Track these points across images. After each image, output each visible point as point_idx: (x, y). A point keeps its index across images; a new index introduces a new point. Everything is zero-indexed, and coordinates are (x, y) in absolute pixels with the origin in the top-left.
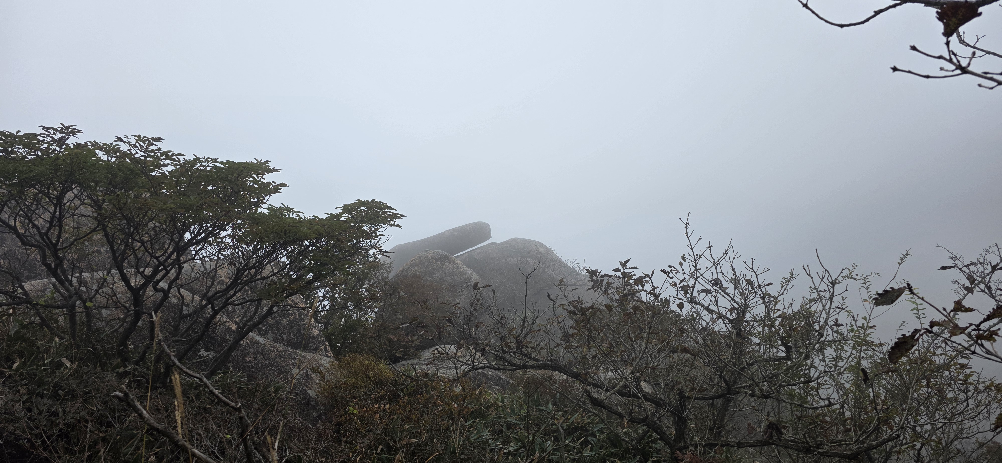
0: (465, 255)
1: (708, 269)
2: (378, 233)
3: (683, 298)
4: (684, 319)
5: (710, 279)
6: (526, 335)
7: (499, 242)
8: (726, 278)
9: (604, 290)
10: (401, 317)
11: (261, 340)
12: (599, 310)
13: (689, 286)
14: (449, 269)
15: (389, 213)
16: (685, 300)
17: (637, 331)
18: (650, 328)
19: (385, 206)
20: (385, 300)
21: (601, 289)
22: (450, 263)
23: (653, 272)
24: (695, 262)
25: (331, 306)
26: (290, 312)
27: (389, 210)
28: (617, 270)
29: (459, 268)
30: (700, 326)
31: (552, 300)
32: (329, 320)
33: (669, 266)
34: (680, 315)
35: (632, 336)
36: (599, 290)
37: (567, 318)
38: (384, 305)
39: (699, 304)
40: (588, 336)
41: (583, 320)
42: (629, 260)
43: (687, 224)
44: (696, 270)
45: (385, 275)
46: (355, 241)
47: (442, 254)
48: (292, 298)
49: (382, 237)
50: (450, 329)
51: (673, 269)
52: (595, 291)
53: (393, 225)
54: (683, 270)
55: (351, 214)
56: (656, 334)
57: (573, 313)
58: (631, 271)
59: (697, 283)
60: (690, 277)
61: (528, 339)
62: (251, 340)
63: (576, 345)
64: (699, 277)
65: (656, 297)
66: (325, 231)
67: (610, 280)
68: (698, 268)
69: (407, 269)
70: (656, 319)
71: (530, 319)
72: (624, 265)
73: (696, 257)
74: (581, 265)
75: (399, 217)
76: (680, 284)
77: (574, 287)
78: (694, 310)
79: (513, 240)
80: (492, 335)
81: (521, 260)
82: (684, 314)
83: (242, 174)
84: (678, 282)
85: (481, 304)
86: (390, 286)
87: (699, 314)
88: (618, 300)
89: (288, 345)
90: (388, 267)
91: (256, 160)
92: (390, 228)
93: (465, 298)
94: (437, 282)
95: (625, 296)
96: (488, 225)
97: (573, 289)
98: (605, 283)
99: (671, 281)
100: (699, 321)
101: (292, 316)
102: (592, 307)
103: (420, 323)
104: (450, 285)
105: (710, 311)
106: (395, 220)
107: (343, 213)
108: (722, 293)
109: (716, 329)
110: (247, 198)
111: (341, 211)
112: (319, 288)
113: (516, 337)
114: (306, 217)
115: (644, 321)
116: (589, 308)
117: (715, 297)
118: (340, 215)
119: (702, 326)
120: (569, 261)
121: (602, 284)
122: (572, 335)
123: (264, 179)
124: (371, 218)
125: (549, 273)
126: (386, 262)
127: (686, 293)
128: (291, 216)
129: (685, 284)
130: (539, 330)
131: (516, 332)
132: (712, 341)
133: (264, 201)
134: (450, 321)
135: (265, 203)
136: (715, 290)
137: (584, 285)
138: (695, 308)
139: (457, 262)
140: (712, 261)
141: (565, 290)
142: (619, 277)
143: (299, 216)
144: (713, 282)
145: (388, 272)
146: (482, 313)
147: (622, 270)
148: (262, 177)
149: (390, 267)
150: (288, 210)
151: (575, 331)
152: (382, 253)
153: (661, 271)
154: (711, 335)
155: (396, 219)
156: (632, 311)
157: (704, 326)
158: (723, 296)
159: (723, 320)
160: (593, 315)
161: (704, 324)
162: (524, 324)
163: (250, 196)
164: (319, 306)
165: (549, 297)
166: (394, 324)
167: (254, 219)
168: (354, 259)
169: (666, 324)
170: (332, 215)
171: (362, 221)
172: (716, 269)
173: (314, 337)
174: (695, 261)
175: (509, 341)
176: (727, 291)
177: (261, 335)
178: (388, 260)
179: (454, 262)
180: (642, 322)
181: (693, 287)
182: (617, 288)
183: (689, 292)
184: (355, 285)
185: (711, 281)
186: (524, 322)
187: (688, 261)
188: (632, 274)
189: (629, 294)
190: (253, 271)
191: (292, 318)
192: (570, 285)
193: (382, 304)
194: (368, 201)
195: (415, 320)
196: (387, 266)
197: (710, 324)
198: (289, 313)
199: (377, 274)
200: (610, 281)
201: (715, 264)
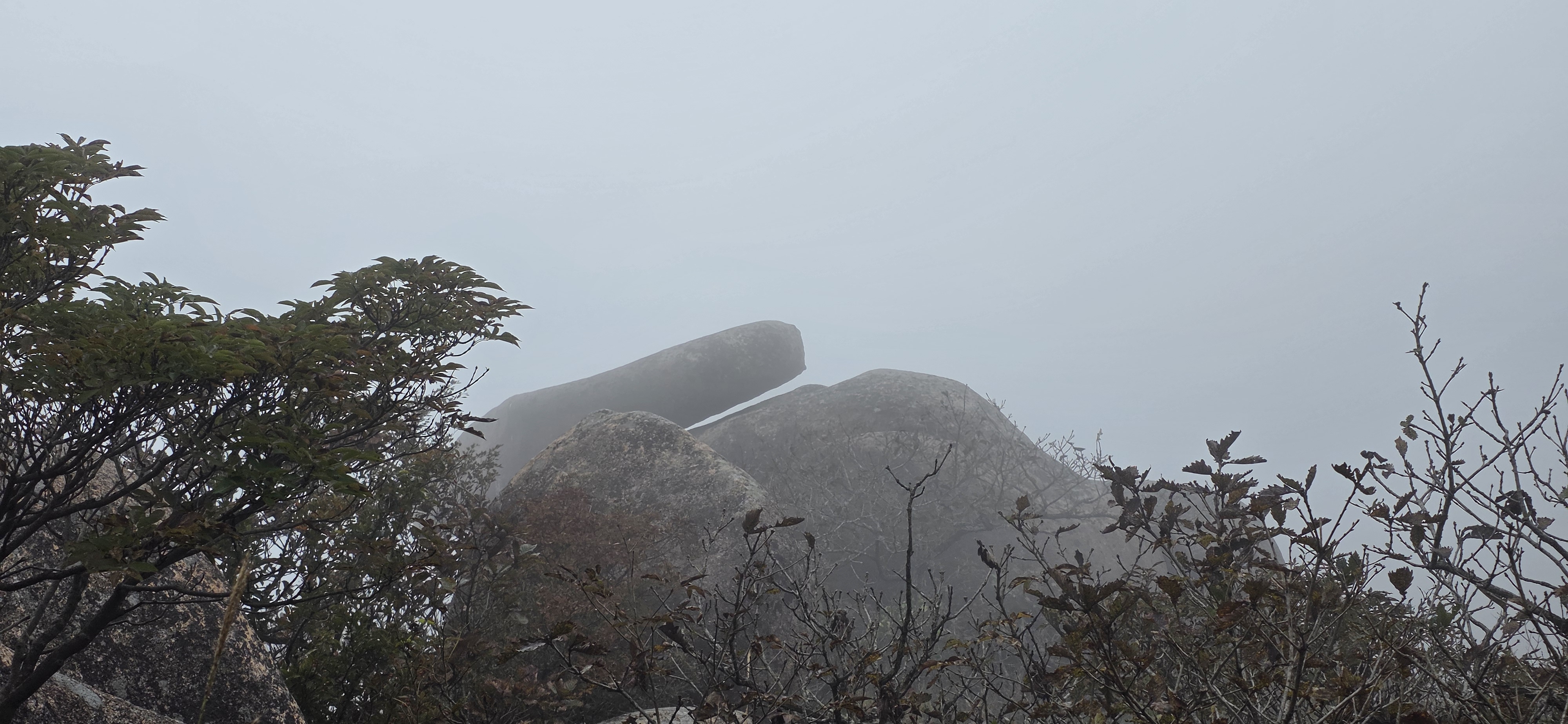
0: (722, 426)
1: (1487, 462)
2: (444, 362)
3: (1407, 553)
4: (1412, 622)
5: (1495, 495)
6: (912, 676)
7: (828, 384)
8: (1545, 489)
9: (1156, 529)
10: (524, 621)
11: (91, 696)
12: (1143, 594)
13: (1426, 515)
14: (672, 470)
15: (477, 299)
16: (1416, 559)
17: (1261, 657)
18: (1302, 651)
19: (467, 276)
20: (474, 568)
21: (1148, 529)
22: (675, 450)
23: (1312, 473)
24: (1446, 441)
25: (307, 587)
26: (180, 608)
27: (477, 289)
28: (1199, 468)
29: (702, 465)
30: (1465, 642)
31: (991, 564)
32: (300, 632)
33: (1365, 454)
34: (1400, 609)
35: (1248, 675)
36: (1141, 532)
37: (1042, 618)
38: (472, 582)
39: (1461, 572)
40: (1105, 675)
41: (1089, 628)
42: (1235, 435)
43: (1420, 320)
44: (1451, 466)
45: (475, 490)
46: (373, 387)
47: (652, 424)
48: (185, 563)
49: (456, 373)
50: (674, 655)
51: (1375, 461)
52: (1130, 535)
53: (493, 336)
54: (1408, 465)
55: (362, 304)
56: (1324, 668)
57: (1062, 605)
58: (1241, 469)
59: (1453, 505)
60: (1432, 489)
61: (920, 686)
62: (61, 697)
63: (1068, 704)
64: (1460, 487)
65: (1324, 552)
66: (279, 357)
67: (1178, 499)
68: (1454, 458)
69: (543, 472)
70: (1326, 620)
71: (924, 626)
72: (1220, 450)
73: (1448, 423)
74: (1089, 455)
75: (511, 308)
76: (1398, 509)
77: (1066, 523)
78: (1444, 591)
79: (873, 377)
80: (804, 677)
81: (897, 440)
82: (1415, 605)
83: (20, 183)
84: (1391, 502)
85: (771, 579)
86: (489, 525)
87: (1460, 604)
88: (1202, 564)
89: (173, 709)
90: (484, 465)
91: (66, 138)
92: (483, 343)
93: (723, 561)
94: (636, 512)
95: (1224, 549)
96: (793, 332)
97: (1061, 530)
98: (1159, 509)
99: (1369, 500)
100: (1461, 628)
101: (185, 620)
102: (1118, 585)
103: (579, 639)
104: (675, 520)
105: (1499, 596)
106: (496, 320)
107: (336, 300)
108: (1535, 538)
109: (1519, 652)
110: (37, 258)
111: (330, 294)
112: (270, 532)
113: (882, 683)
114: (224, 313)
115: (1285, 628)
116: (1108, 590)
117: (1510, 552)
118: (327, 306)
119: (1472, 642)
120: (1050, 440)
121: (1150, 514)
122: (1057, 675)
123: (88, 197)
124: (423, 315)
125: (988, 478)
126: (478, 450)
127: (1418, 536)
128: (177, 311)
129: (1415, 509)
130: (952, 659)
131: (882, 665)
132: (1501, 689)
133: (91, 265)
134: (672, 632)
135: (94, 271)
136: (1511, 526)
137: (1098, 515)
138: (1449, 586)
139: (698, 447)
140: (1500, 435)
141: (1034, 531)
142: (1206, 491)
143: (200, 311)
144: (1502, 503)
145: (483, 481)
146: (778, 607)
147: (1215, 467)
148: (82, 192)
149: (489, 464)
150: (167, 292)
151: (1066, 662)
152: (460, 420)
153: (1337, 468)
154: (1499, 670)
155: (499, 316)
156: (1246, 597)
157: (1479, 643)
158: (1537, 546)
159: (1535, 623)
160: (1125, 608)
161: (1479, 636)
162: (903, 640)
163: (47, 251)
164: (270, 588)
165: (983, 553)
166: (503, 641)
167: (64, 321)
168: (373, 441)
169: (1354, 638)
170: (301, 306)
171: (394, 325)
172: (1513, 461)
173: (253, 686)
174: (1447, 437)
175: (859, 693)
176: (1549, 530)
177: (90, 680)
178: (483, 446)
179: (688, 448)
180: (1277, 632)
181: (1441, 519)
182: (1199, 524)
183: (1428, 533)
184: (382, 522)
185: (1499, 499)
186: (904, 634)
187: (1422, 436)
188: (1247, 478)
189: (1235, 545)
190: (60, 483)
191: (185, 626)
192: (1054, 517)
193: (464, 581)
194: (412, 262)
195: (563, 629)
196: (479, 461)
197: (1498, 635)
198: (176, 613)
199: (451, 488)
200: (1176, 503)
201: (1510, 447)
